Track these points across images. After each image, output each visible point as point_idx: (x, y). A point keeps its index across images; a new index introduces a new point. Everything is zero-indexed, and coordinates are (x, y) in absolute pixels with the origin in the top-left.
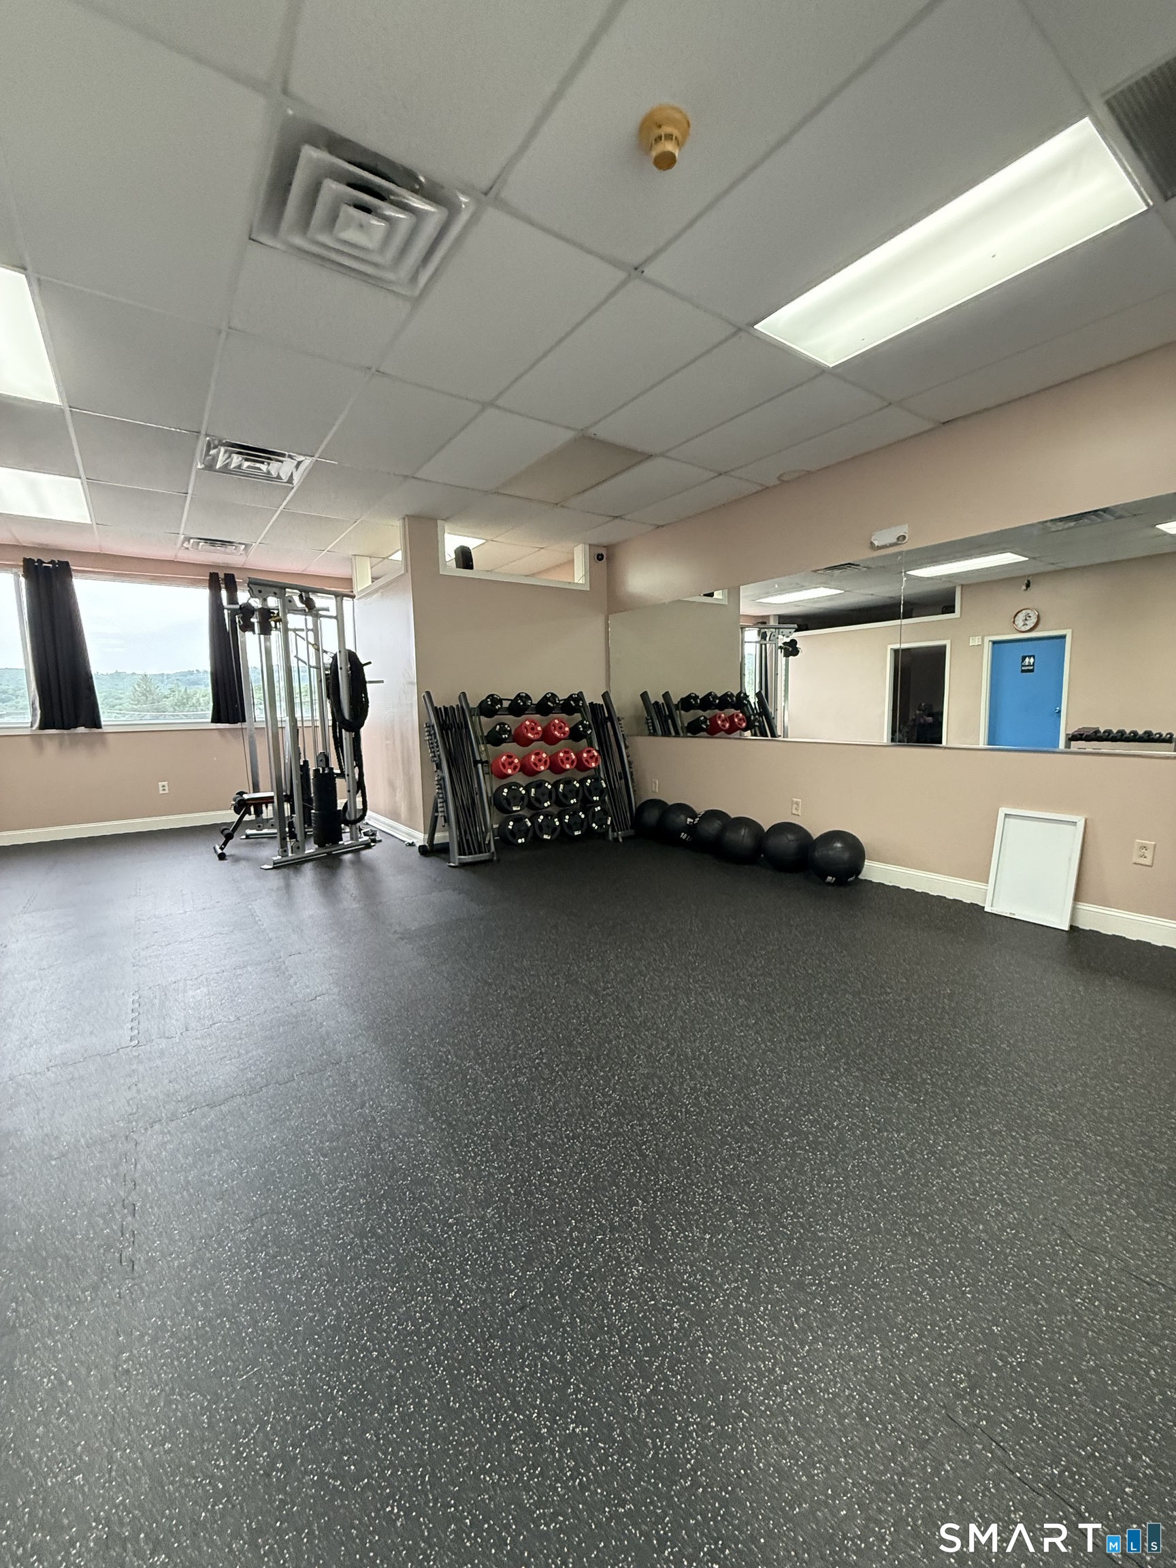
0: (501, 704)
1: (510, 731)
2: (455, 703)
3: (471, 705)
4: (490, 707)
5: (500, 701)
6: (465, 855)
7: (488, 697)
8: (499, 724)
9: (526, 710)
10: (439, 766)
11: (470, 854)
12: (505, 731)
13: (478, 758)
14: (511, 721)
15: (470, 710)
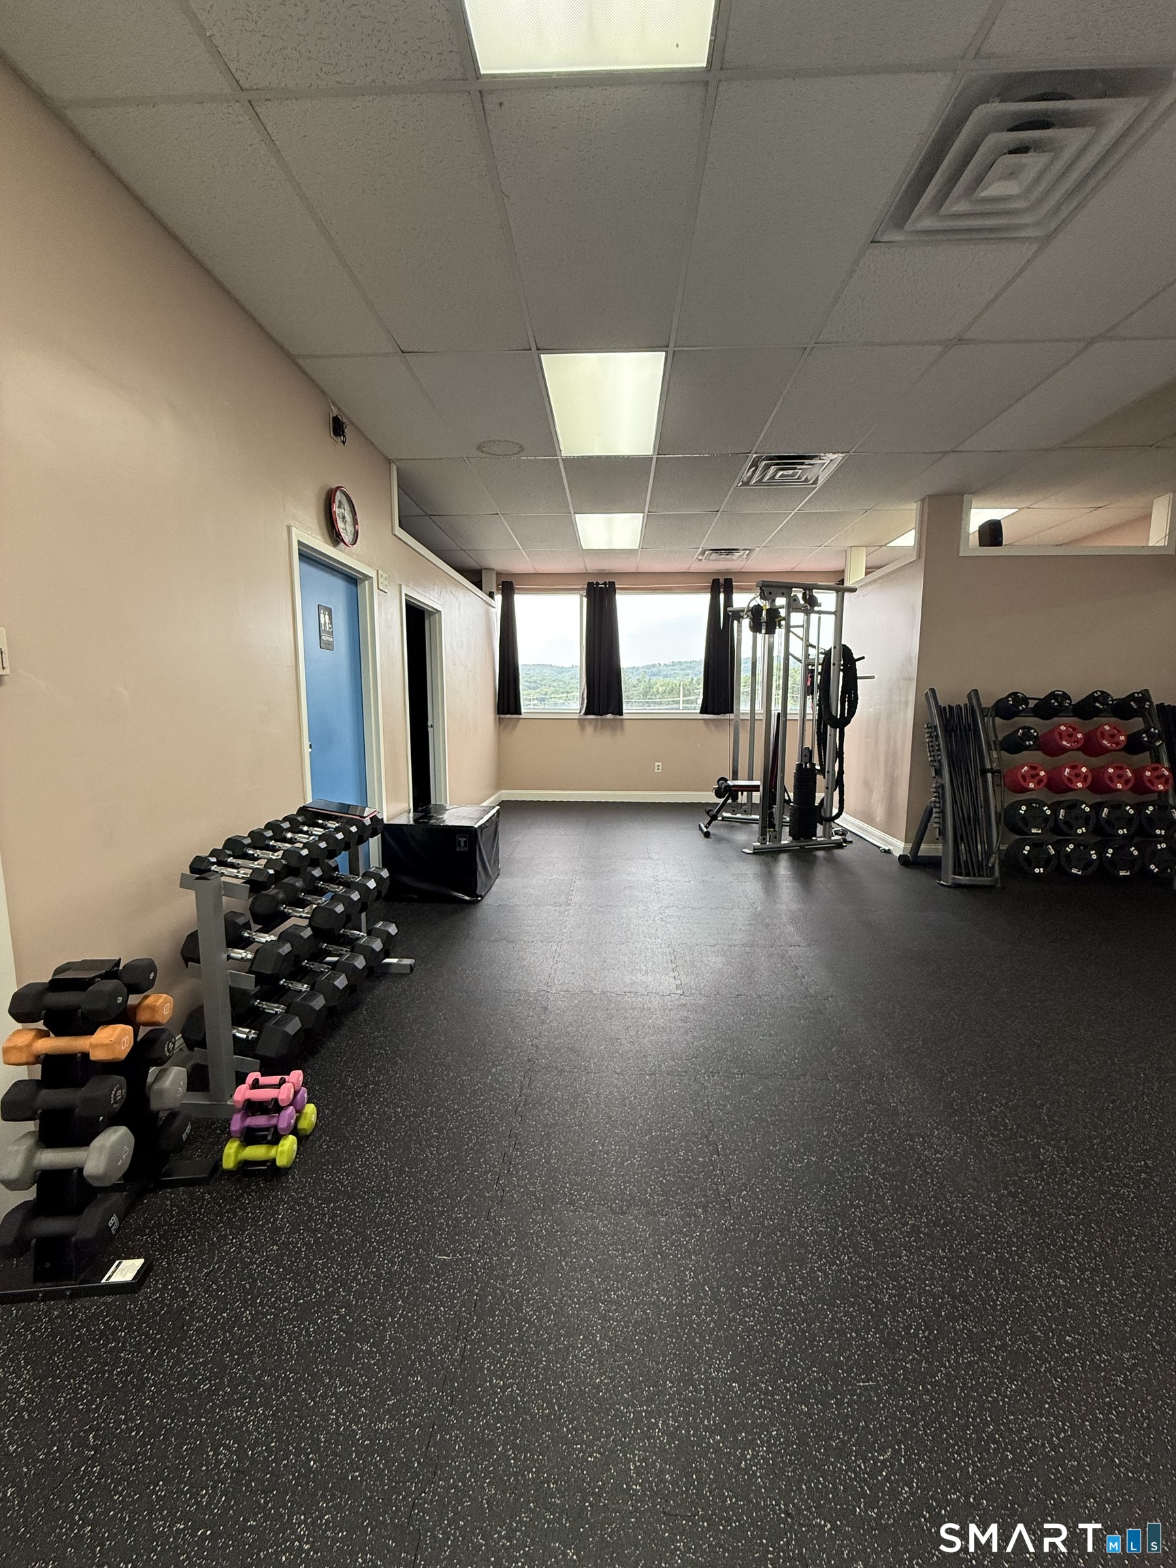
0: (1027, 704)
1: (1036, 738)
2: (963, 701)
3: (984, 705)
4: (1009, 707)
5: (1025, 700)
6: (960, 874)
7: (1010, 696)
8: (1022, 728)
9: (1061, 711)
10: (938, 772)
11: (968, 875)
12: (1030, 737)
13: (988, 767)
14: (1037, 725)
15: (982, 710)
